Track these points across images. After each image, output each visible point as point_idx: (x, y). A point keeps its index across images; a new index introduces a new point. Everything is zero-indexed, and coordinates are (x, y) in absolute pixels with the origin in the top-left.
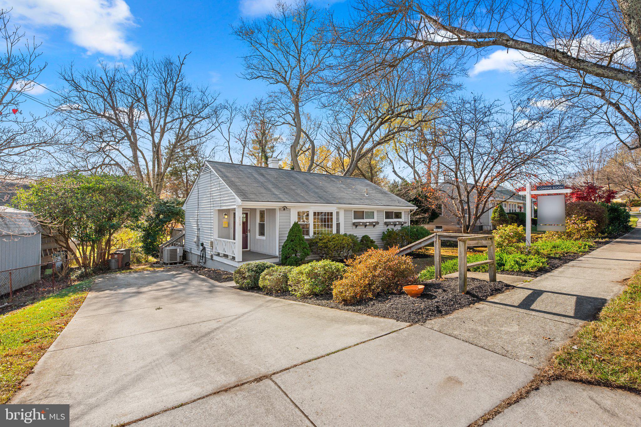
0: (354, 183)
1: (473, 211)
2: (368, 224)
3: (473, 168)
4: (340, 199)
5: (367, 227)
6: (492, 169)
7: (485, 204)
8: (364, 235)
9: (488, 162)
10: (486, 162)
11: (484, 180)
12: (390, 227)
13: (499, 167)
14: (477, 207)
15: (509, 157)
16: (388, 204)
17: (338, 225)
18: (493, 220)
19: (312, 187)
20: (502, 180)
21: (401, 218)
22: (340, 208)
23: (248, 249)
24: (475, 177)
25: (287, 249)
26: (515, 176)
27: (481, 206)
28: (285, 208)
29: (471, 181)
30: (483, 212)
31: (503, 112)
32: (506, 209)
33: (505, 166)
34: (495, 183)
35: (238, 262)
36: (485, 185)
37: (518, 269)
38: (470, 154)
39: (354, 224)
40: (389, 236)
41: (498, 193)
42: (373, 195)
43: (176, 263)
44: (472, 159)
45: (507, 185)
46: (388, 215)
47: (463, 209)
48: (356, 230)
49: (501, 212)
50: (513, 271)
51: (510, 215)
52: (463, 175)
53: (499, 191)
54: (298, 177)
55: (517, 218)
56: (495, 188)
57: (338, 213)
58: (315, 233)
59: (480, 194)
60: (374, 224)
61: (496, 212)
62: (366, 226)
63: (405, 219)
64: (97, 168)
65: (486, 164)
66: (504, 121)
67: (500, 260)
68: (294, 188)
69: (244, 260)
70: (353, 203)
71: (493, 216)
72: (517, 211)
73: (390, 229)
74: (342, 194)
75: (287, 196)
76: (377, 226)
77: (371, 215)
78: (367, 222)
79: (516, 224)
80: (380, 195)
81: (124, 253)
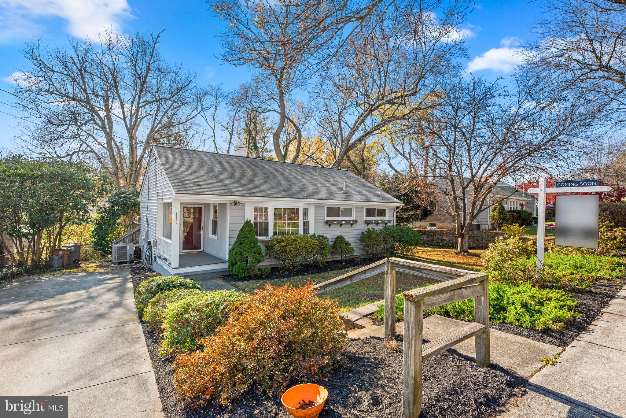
0: (334, 175)
1: (469, 209)
2: (344, 222)
3: (470, 159)
4: (310, 192)
5: (343, 226)
6: (491, 161)
7: (483, 202)
8: (339, 235)
9: (488, 154)
10: (485, 153)
11: (483, 174)
12: (371, 227)
13: (500, 160)
14: (473, 205)
15: (513, 147)
16: (369, 200)
17: (306, 224)
18: (491, 218)
19: (279, 178)
20: (503, 175)
21: (385, 216)
22: (309, 204)
23: (202, 250)
24: (471, 170)
25: (234, 254)
26: (518, 170)
27: (479, 203)
28: (236, 203)
29: (467, 175)
30: (480, 211)
31: (506, 94)
32: (507, 207)
33: (508, 159)
34: (495, 178)
35: (173, 268)
36: (483, 179)
37: (530, 324)
38: (467, 144)
39: (327, 222)
40: (369, 237)
41: (499, 189)
42: (353, 188)
43: (126, 263)
44: (469, 150)
45: (509, 181)
46: (370, 212)
47: (457, 207)
48: (329, 229)
49: (502, 211)
50: (520, 326)
51: (511, 213)
52: (459, 169)
53: (499, 187)
54: (266, 166)
55: (518, 217)
56: (495, 184)
57: (306, 211)
58: (275, 233)
59: (477, 189)
60: (351, 222)
61: (495, 210)
62: (341, 225)
63: (390, 217)
64: (72, 155)
65: (486, 156)
66: (507, 105)
67: (497, 299)
68: (255, 178)
69: (181, 266)
70: (325, 198)
71: (492, 214)
72: (518, 209)
73: (370, 228)
74: (315, 187)
75: (240, 189)
76: (355, 225)
77: (348, 211)
78: (343, 221)
79: (518, 225)
80: (362, 189)
81: (73, 249)
